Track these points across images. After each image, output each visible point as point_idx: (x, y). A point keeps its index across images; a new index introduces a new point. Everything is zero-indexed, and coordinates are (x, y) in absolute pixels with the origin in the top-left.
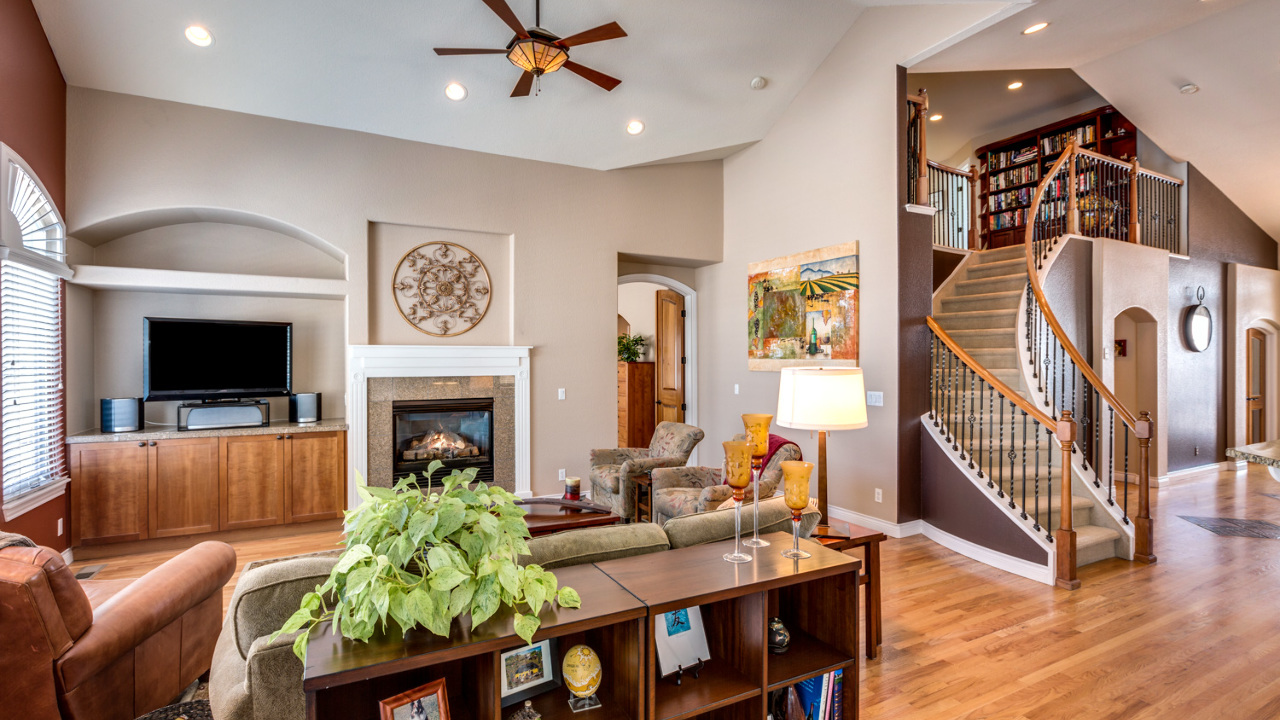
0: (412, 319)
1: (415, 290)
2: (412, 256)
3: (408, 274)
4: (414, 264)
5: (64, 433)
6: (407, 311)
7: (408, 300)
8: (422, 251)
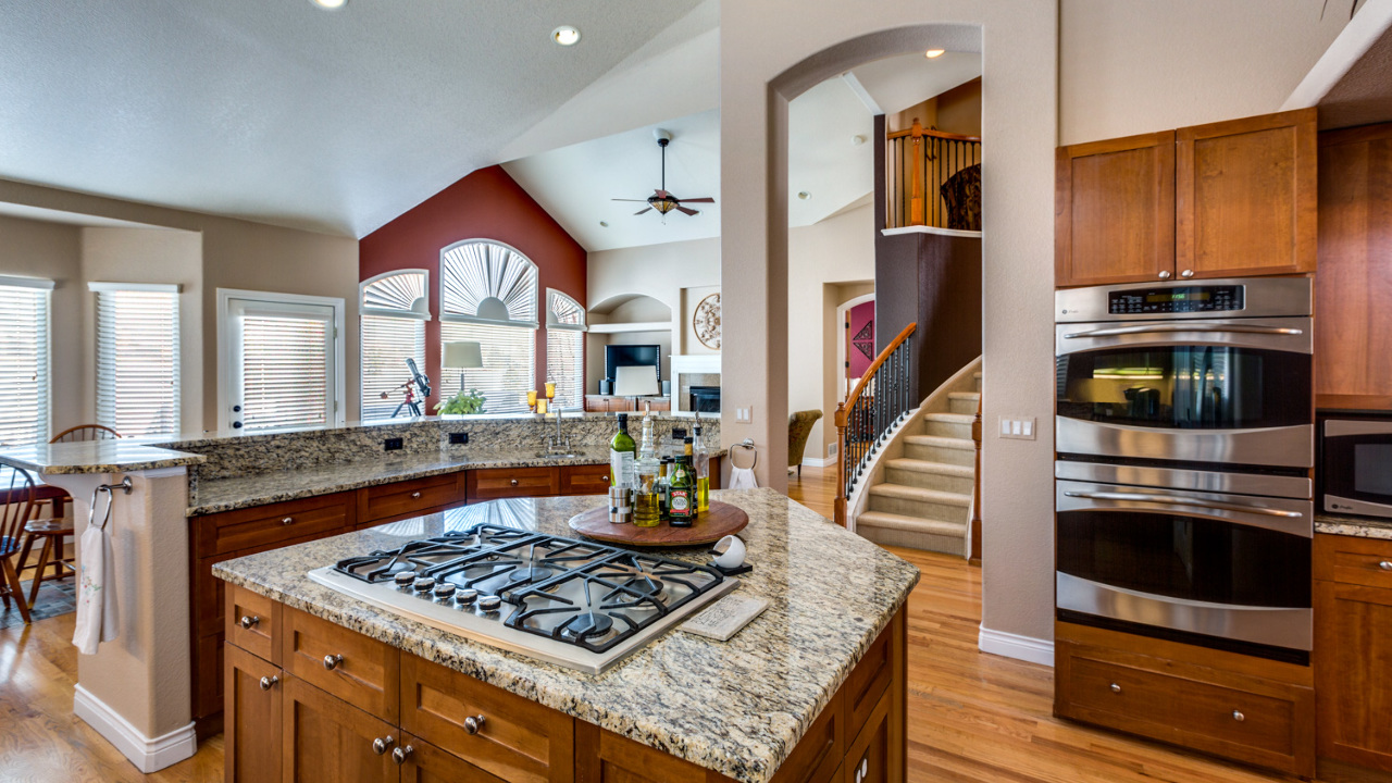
0: (702, 340)
1: (704, 324)
2: (702, 304)
3: (701, 315)
4: (703, 308)
5: (585, 392)
6: (700, 336)
7: (701, 329)
8: (707, 301)
